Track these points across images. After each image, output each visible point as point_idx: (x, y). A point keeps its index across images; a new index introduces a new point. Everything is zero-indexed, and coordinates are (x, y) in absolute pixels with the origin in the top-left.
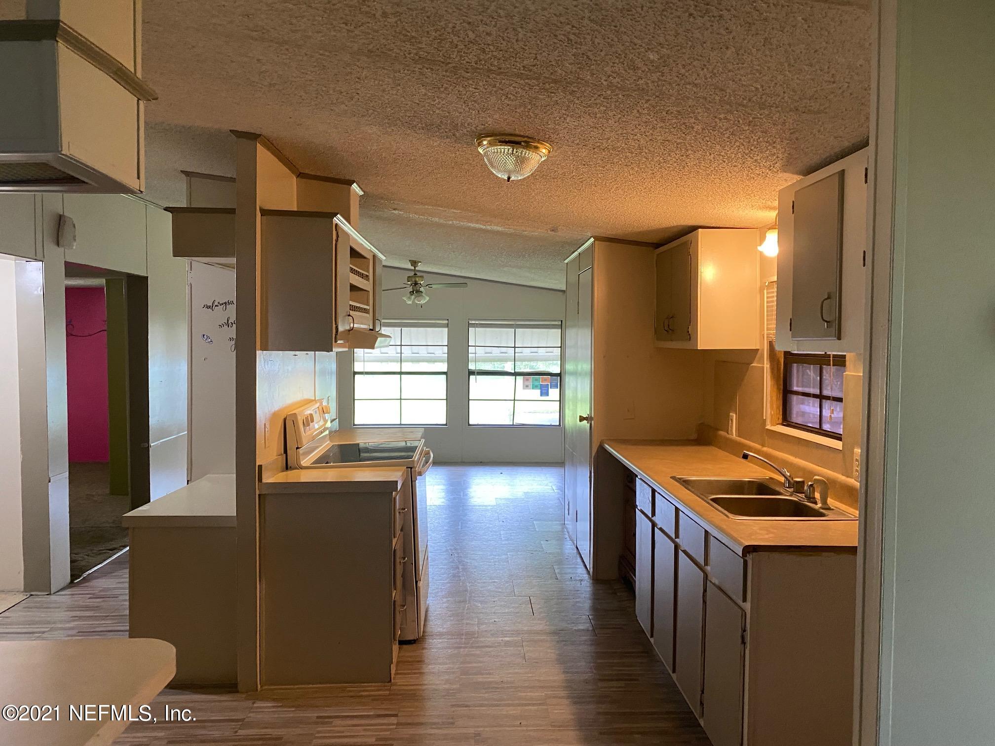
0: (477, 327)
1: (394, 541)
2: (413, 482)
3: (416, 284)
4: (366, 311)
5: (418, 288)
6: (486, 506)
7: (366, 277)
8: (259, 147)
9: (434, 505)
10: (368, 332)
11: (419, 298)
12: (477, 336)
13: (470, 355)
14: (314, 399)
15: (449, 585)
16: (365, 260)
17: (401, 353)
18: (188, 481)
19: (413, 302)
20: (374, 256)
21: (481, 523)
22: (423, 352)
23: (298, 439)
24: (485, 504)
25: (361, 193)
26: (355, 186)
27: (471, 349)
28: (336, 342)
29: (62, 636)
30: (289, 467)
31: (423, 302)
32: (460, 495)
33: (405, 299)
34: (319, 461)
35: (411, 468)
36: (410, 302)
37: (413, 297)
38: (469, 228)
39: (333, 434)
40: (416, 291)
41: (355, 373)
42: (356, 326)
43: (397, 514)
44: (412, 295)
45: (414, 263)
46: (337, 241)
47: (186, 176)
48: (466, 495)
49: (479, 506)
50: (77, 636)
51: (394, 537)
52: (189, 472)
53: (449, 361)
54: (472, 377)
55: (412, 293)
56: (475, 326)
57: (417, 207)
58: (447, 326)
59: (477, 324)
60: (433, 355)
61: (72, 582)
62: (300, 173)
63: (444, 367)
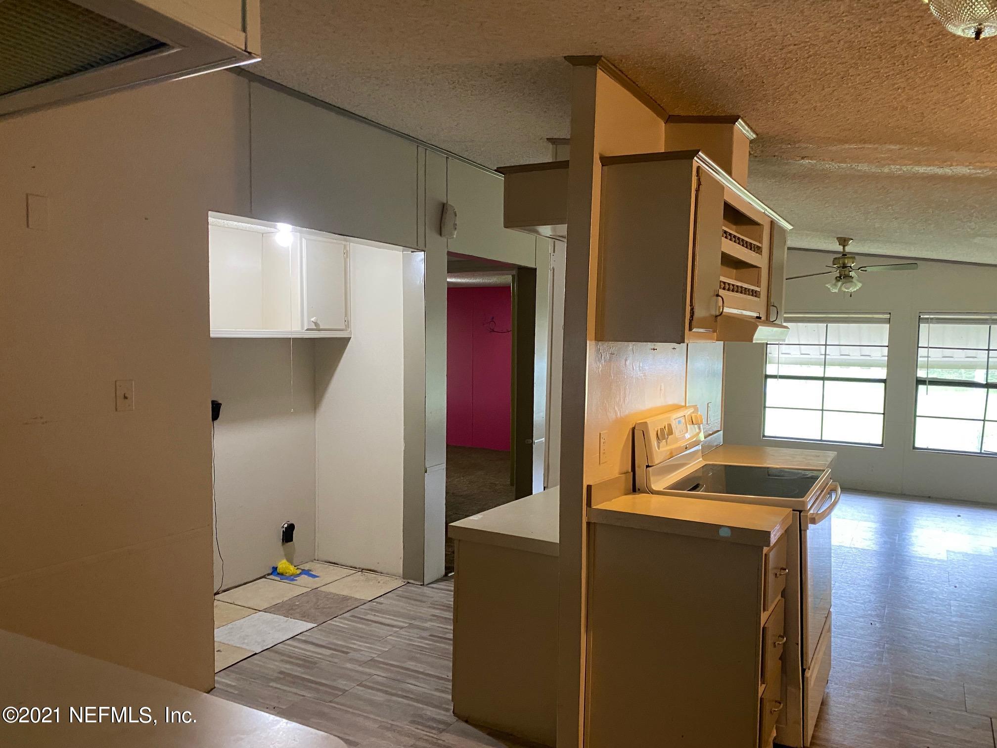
0: (932, 323)
1: (764, 616)
2: (802, 532)
3: (844, 266)
4: (755, 294)
5: (847, 273)
6: (931, 560)
7: (758, 250)
8: (600, 74)
9: (855, 548)
10: (753, 320)
11: (848, 284)
12: (929, 334)
13: (919, 359)
14: (683, 404)
15: (862, 669)
16: (757, 227)
17: (825, 355)
18: (544, 488)
19: (840, 289)
20: (772, 223)
21: (921, 584)
22: (855, 354)
23: (648, 456)
24: (930, 557)
25: (753, 136)
26: (740, 125)
27: (922, 352)
28: (690, 329)
29: (416, 636)
30: (637, 489)
31: (852, 290)
32: (895, 539)
33: (828, 286)
34: (679, 486)
35: (800, 512)
36: (836, 291)
37: (840, 284)
38: (916, 177)
39: (707, 450)
40: (844, 276)
41: (767, 377)
42: (726, 310)
43: (771, 577)
44: (839, 281)
45: (843, 241)
46: (697, 191)
47: (553, 144)
48: (904, 539)
49: (921, 558)
50: (429, 640)
51: (764, 610)
52: (546, 478)
53: (891, 365)
54: (922, 388)
55: (839, 279)
56: (927, 321)
57: (834, 148)
58: (889, 321)
59: (932, 319)
60: (868, 358)
61: (446, 575)
62: (670, 116)
63: (882, 373)
